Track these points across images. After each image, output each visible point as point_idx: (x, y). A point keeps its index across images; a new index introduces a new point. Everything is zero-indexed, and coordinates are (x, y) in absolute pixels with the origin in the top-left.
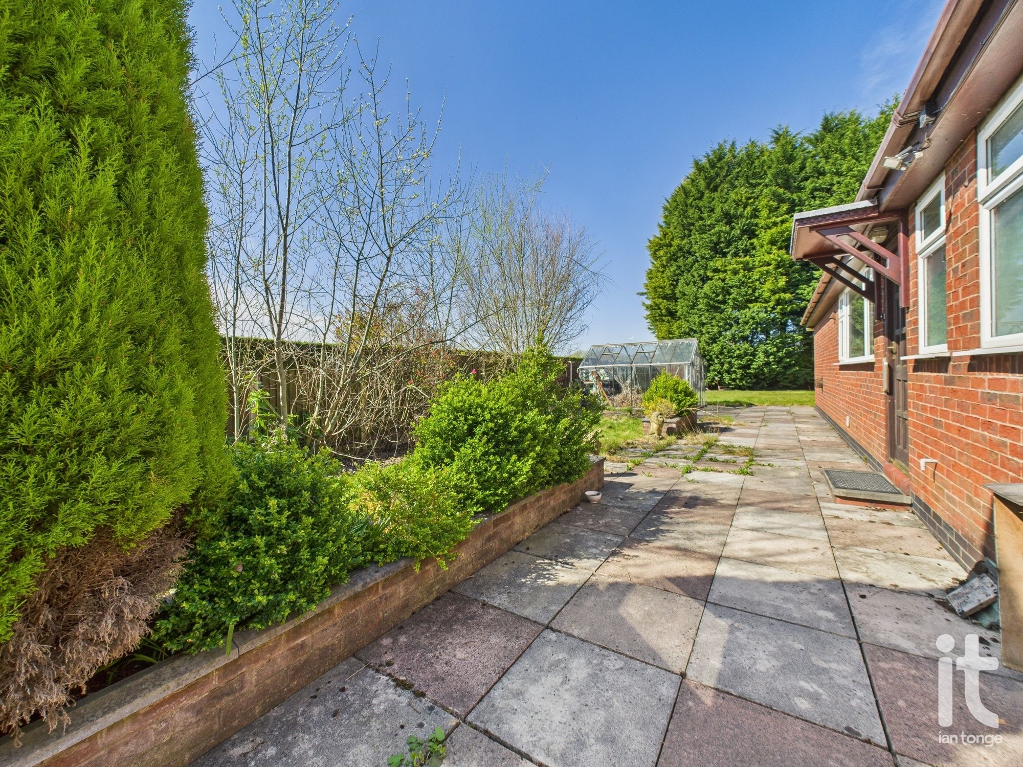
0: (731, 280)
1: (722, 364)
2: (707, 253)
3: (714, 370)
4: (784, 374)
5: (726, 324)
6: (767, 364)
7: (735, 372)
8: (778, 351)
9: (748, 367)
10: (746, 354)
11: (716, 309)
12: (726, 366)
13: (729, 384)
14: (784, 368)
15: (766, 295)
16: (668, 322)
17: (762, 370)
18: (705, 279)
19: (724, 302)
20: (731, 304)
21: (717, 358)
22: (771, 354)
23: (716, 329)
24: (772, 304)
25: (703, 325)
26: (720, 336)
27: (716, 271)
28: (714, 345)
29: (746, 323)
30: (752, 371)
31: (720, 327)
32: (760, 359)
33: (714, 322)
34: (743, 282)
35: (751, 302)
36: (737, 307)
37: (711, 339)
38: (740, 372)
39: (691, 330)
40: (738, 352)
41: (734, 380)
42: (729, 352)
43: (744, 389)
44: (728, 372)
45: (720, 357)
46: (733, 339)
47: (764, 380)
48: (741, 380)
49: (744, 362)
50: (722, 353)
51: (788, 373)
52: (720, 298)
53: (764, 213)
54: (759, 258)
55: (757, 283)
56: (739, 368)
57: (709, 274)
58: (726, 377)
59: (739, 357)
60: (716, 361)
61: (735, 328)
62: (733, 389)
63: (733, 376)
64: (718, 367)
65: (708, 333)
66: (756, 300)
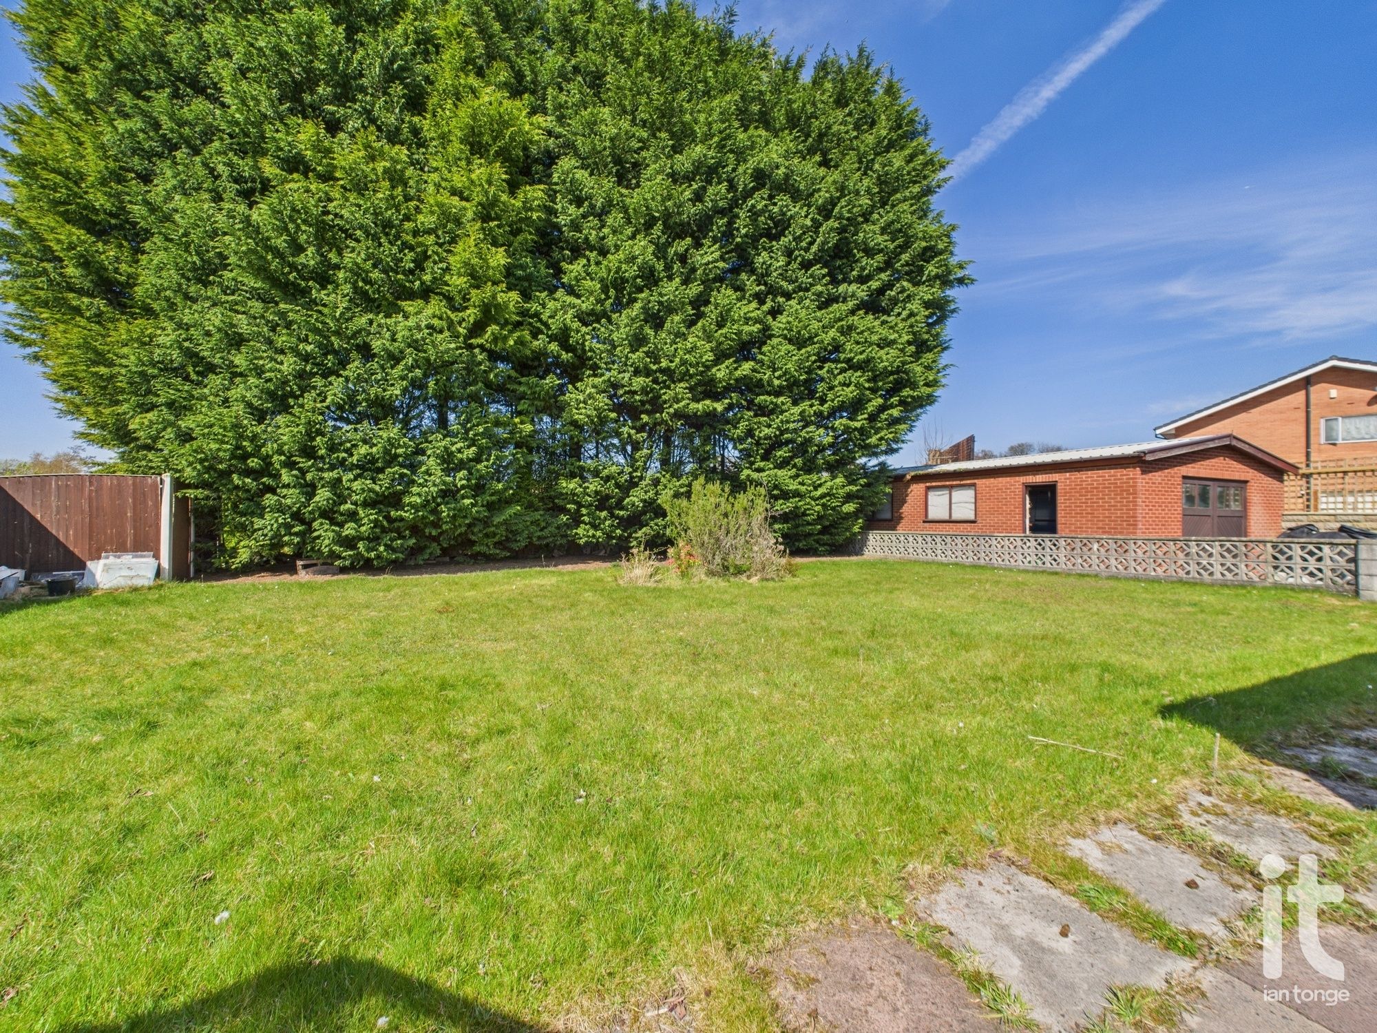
0: (347, 209)
1: (310, 490)
2: (263, 96)
3: (281, 509)
4: (486, 522)
5: (327, 350)
6: (448, 494)
7: (353, 516)
8: (478, 460)
9: (393, 500)
10: (391, 460)
11: (294, 292)
12: (323, 496)
13: (334, 556)
14: (490, 506)
15: (458, 281)
16: (98, 318)
17: (435, 511)
18: (253, 190)
19: (324, 278)
20: (347, 289)
21: (290, 465)
22: (462, 465)
23: (289, 364)
24: (472, 314)
25: (237, 341)
26: (303, 390)
27: (294, 164)
28: (281, 419)
29: (395, 359)
30: (407, 515)
31: (306, 358)
32: (431, 477)
33: (282, 340)
34: (387, 225)
35: (411, 295)
36: (365, 300)
37: (272, 395)
38: (368, 517)
39: (191, 355)
40: (363, 450)
41: (349, 543)
42: (332, 448)
43: (380, 570)
44: (328, 514)
45: (304, 463)
46: (347, 409)
47: (435, 539)
48: (374, 540)
49: (382, 484)
50: (308, 452)
51: (498, 519)
52: (309, 258)
53: (453, 53)
54: (435, 177)
55: (431, 239)
56: (365, 504)
57: (269, 168)
58: (325, 534)
59: (369, 467)
60: (286, 477)
61: (355, 367)
62: (343, 570)
63: (349, 530)
64: (292, 497)
65: (259, 371)
66: (426, 293)
